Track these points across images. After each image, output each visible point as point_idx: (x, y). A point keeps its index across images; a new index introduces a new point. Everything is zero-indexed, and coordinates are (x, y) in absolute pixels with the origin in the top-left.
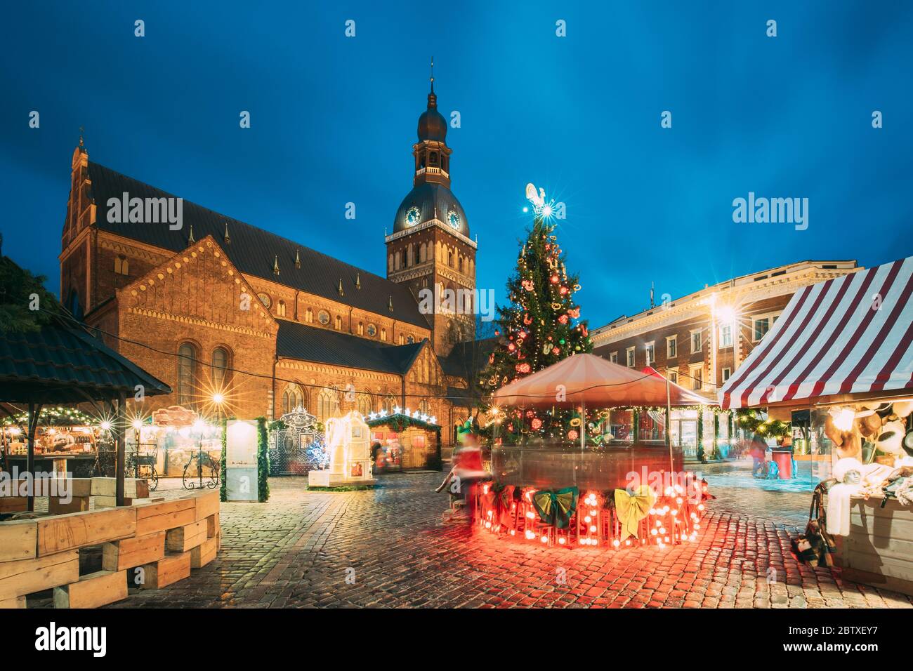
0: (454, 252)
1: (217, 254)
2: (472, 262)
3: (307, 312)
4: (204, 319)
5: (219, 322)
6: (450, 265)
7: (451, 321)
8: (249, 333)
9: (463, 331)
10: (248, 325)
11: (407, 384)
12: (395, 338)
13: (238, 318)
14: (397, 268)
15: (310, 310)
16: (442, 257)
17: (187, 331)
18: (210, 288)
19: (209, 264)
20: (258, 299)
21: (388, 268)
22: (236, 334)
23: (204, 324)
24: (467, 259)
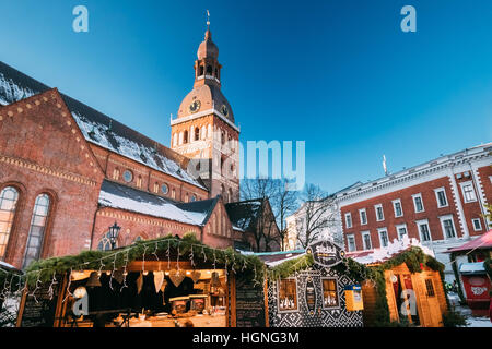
0: (225, 133)
1: (59, 106)
3: (115, 171)
4: (35, 162)
5: (50, 168)
8: (77, 180)
10: (77, 172)
11: (205, 235)
13: (68, 165)
14: (181, 144)
16: (217, 136)
17: (15, 174)
18: (47, 135)
19: (50, 113)
20: (90, 150)
22: (64, 180)
23: (34, 167)
24: (233, 140)
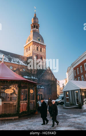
0: (38, 47)
6: (37, 50)
14: (26, 52)
24: (43, 48)
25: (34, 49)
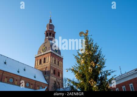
0: (56, 59)
2: (62, 62)
3: (6, 79)
6: (55, 63)
7: (55, 81)
9: (59, 84)
12: (36, 87)
14: (38, 65)
15: (7, 78)
16: (52, 61)
21: (35, 64)
24: (60, 62)
25: (51, 61)
